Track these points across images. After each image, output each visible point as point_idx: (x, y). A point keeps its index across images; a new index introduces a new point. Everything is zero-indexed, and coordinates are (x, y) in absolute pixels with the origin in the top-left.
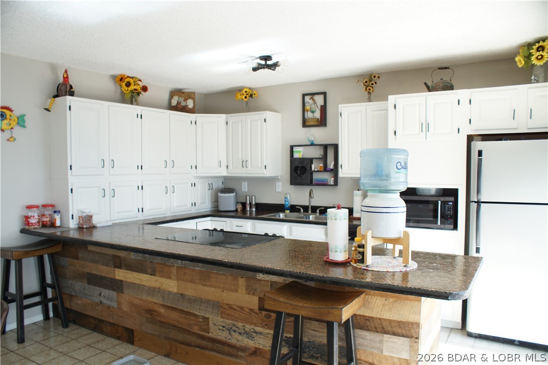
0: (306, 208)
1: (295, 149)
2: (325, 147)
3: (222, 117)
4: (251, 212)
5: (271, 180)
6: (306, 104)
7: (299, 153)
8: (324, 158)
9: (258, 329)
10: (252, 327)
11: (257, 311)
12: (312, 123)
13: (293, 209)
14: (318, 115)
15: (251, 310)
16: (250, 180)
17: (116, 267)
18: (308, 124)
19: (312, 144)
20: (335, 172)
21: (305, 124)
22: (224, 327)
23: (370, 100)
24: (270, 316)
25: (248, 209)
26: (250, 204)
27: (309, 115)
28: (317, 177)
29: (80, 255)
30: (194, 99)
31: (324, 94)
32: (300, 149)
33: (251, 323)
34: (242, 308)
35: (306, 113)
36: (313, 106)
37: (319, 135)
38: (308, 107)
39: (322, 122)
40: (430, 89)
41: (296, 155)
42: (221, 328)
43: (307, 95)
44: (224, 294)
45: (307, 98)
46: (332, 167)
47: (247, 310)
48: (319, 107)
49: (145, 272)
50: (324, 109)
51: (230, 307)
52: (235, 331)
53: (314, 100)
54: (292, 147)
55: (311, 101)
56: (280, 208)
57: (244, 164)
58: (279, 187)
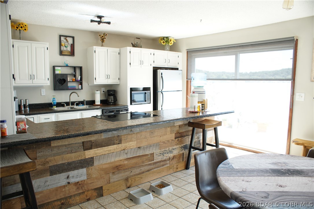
0: (68, 104)
1: (56, 68)
2: (75, 68)
4: (25, 111)
5: (38, 88)
6: (62, 42)
7: (59, 71)
8: (74, 74)
9: (174, 147)
10: (172, 147)
11: (174, 140)
12: (66, 53)
13: (59, 105)
14: (69, 49)
15: (172, 140)
17: (86, 150)
18: (63, 53)
19: (67, 66)
20: (81, 82)
21: (61, 53)
22: (160, 154)
23: (102, 46)
24: (179, 139)
25: (23, 109)
26: (25, 105)
27: (63, 48)
28: (70, 85)
31: (73, 38)
32: (59, 68)
33: (172, 146)
34: (168, 141)
35: (62, 47)
36: (66, 44)
37: (70, 61)
38: (63, 44)
39: (72, 53)
41: (57, 72)
42: (159, 155)
43: (63, 36)
44: (161, 138)
45: (62, 38)
46: (79, 79)
47: (171, 141)
48: (70, 44)
49: (114, 144)
50: (73, 46)
51: (164, 142)
52: (165, 153)
53: (66, 40)
54: (54, 67)
55: (65, 40)
56: (50, 105)
57: (32, 77)
58: (44, 92)
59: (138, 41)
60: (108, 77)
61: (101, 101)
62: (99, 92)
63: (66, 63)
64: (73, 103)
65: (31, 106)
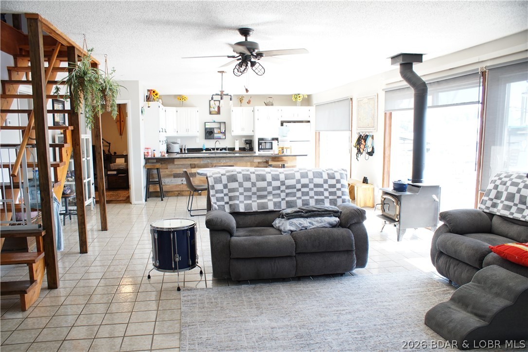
0: (214, 149)
2: (220, 123)
3: (174, 109)
4: (185, 152)
5: (193, 138)
7: (208, 126)
8: (220, 128)
12: (214, 113)
13: (207, 149)
14: (216, 109)
16: (182, 138)
17: (191, 168)
18: (212, 113)
19: (214, 122)
20: (224, 133)
21: (210, 113)
23: (241, 106)
25: (183, 151)
26: (184, 149)
27: (212, 109)
28: (216, 135)
29: (168, 167)
30: (161, 99)
31: (219, 101)
32: (209, 124)
36: (214, 106)
37: (217, 118)
38: (212, 106)
39: (219, 112)
40: (266, 104)
41: (206, 127)
45: (211, 102)
46: (224, 131)
48: (217, 106)
49: (208, 167)
50: (219, 108)
54: (205, 123)
55: (213, 104)
56: (201, 150)
57: (187, 130)
58: (198, 140)
59: (271, 100)
60: (243, 129)
61: (240, 149)
62: (238, 141)
63: (214, 120)
64: (217, 149)
65: (188, 149)
